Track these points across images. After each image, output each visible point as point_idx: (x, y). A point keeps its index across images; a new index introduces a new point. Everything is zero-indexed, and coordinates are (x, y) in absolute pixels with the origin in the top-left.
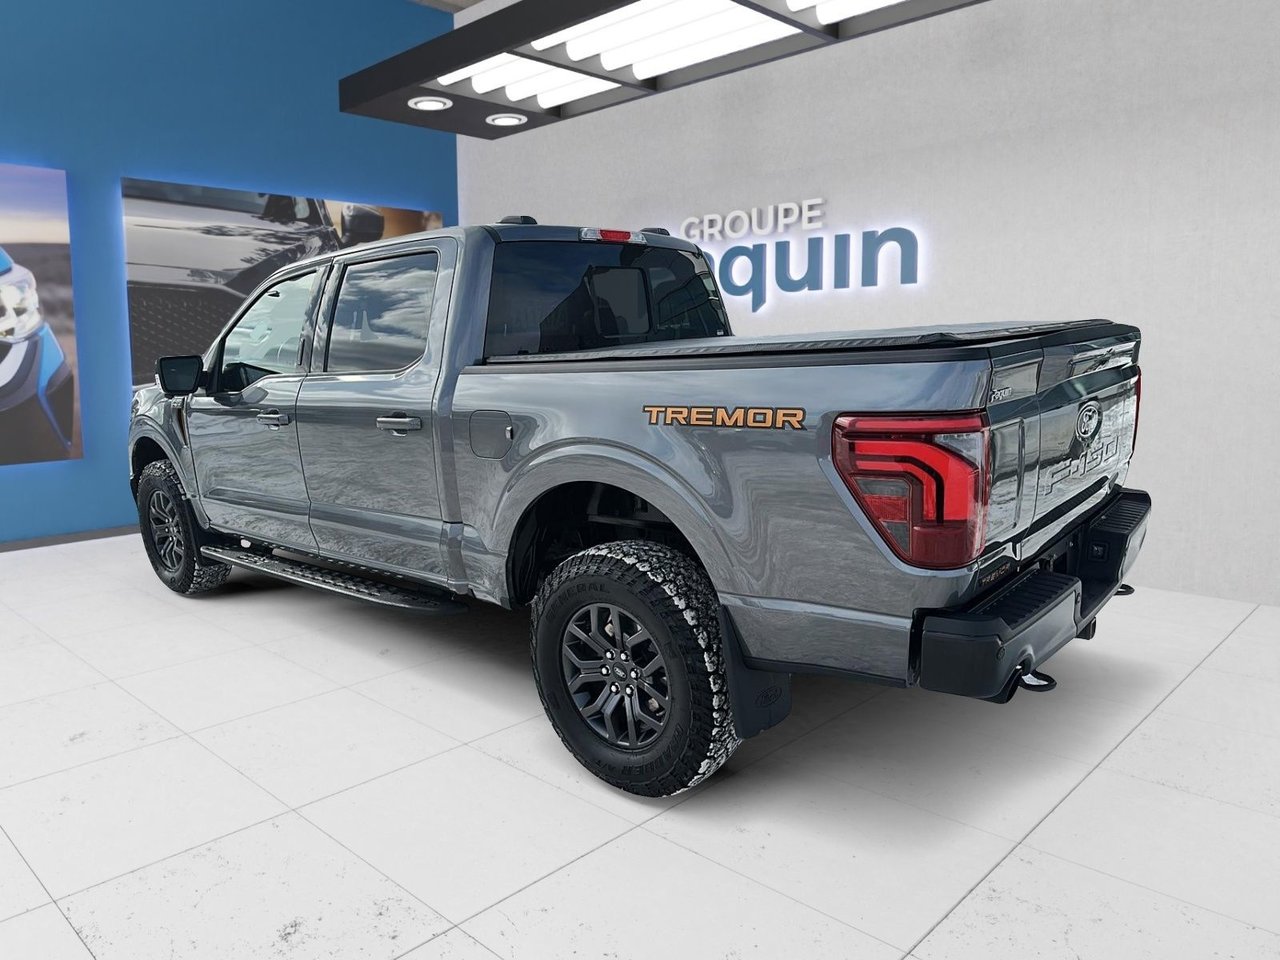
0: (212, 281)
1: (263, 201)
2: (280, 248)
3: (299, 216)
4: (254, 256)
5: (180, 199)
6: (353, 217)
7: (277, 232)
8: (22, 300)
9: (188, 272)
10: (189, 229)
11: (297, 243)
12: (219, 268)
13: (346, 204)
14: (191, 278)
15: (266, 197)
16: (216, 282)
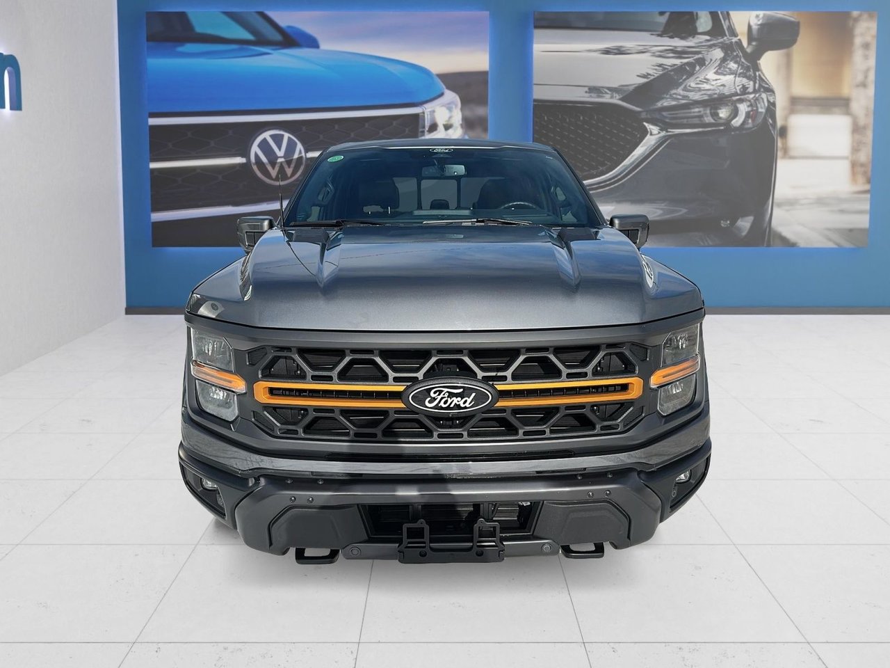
0: (608, 96)
1: (663, 20)
2: (678, 62)
3: (700, 30)
4: (651, 72)
5: (583, 25)
6: (761, 25)
7: (676, 47)
8: (450, 118)
9: (586, 89)
10: (589, 51)
11: (697, 57)
12: (615, 85)
13: (754, 13)
14: (588, 95)
15: (667, 15)
16: (612, 97)
